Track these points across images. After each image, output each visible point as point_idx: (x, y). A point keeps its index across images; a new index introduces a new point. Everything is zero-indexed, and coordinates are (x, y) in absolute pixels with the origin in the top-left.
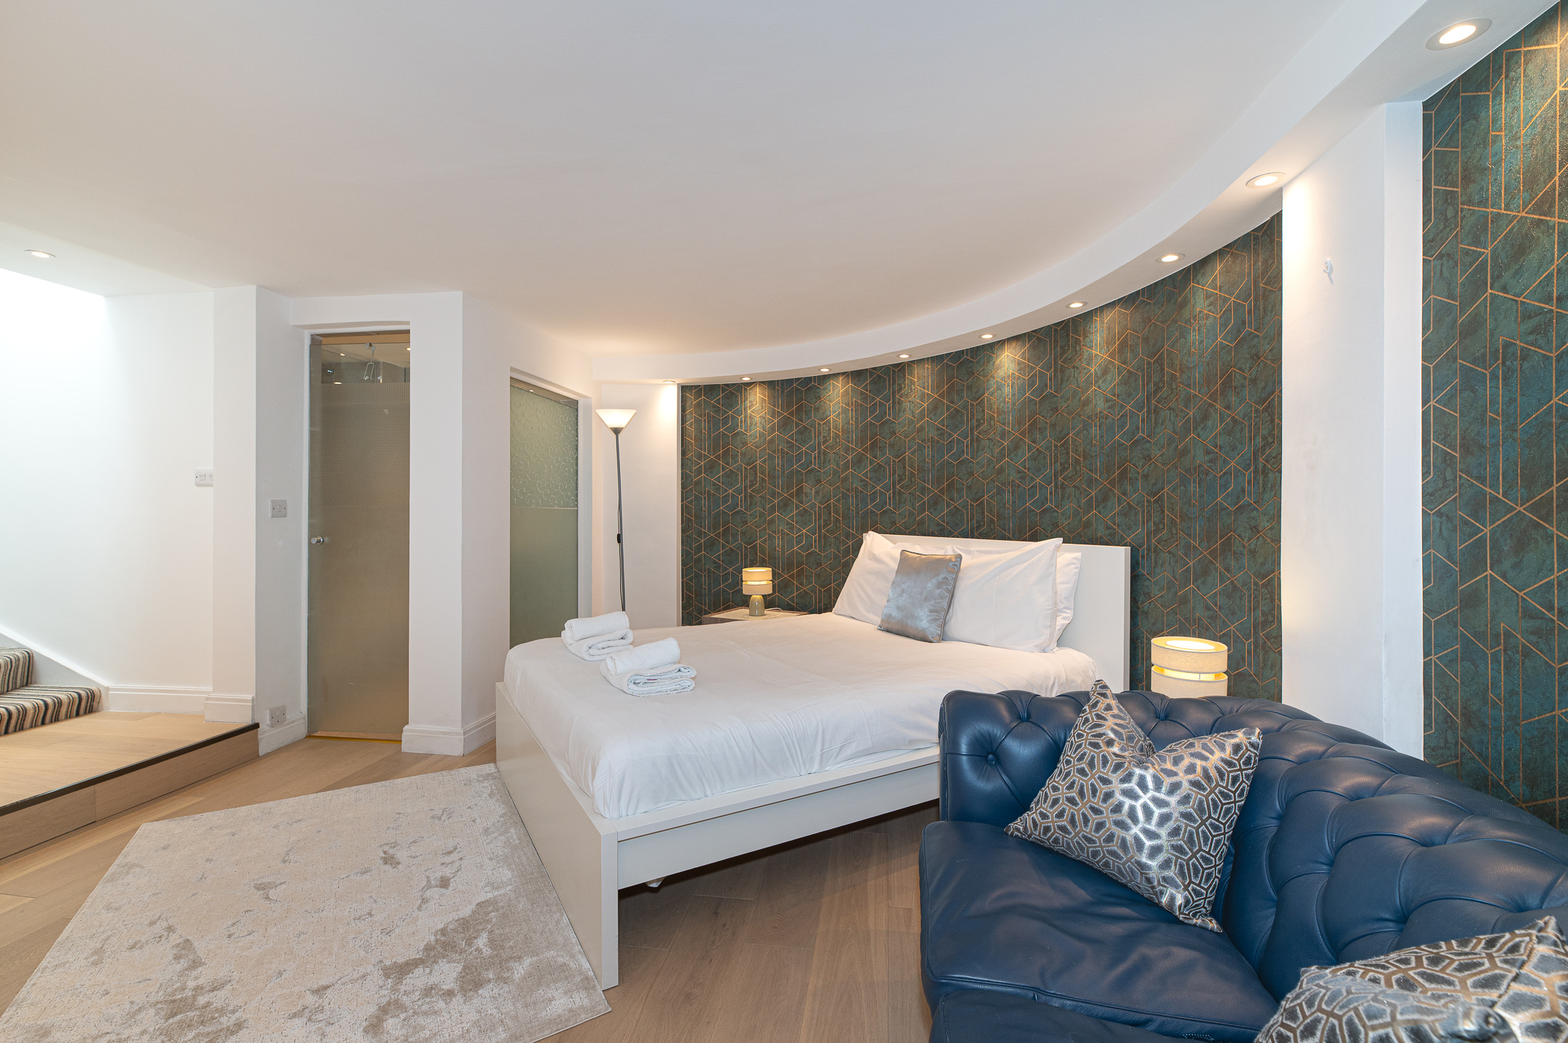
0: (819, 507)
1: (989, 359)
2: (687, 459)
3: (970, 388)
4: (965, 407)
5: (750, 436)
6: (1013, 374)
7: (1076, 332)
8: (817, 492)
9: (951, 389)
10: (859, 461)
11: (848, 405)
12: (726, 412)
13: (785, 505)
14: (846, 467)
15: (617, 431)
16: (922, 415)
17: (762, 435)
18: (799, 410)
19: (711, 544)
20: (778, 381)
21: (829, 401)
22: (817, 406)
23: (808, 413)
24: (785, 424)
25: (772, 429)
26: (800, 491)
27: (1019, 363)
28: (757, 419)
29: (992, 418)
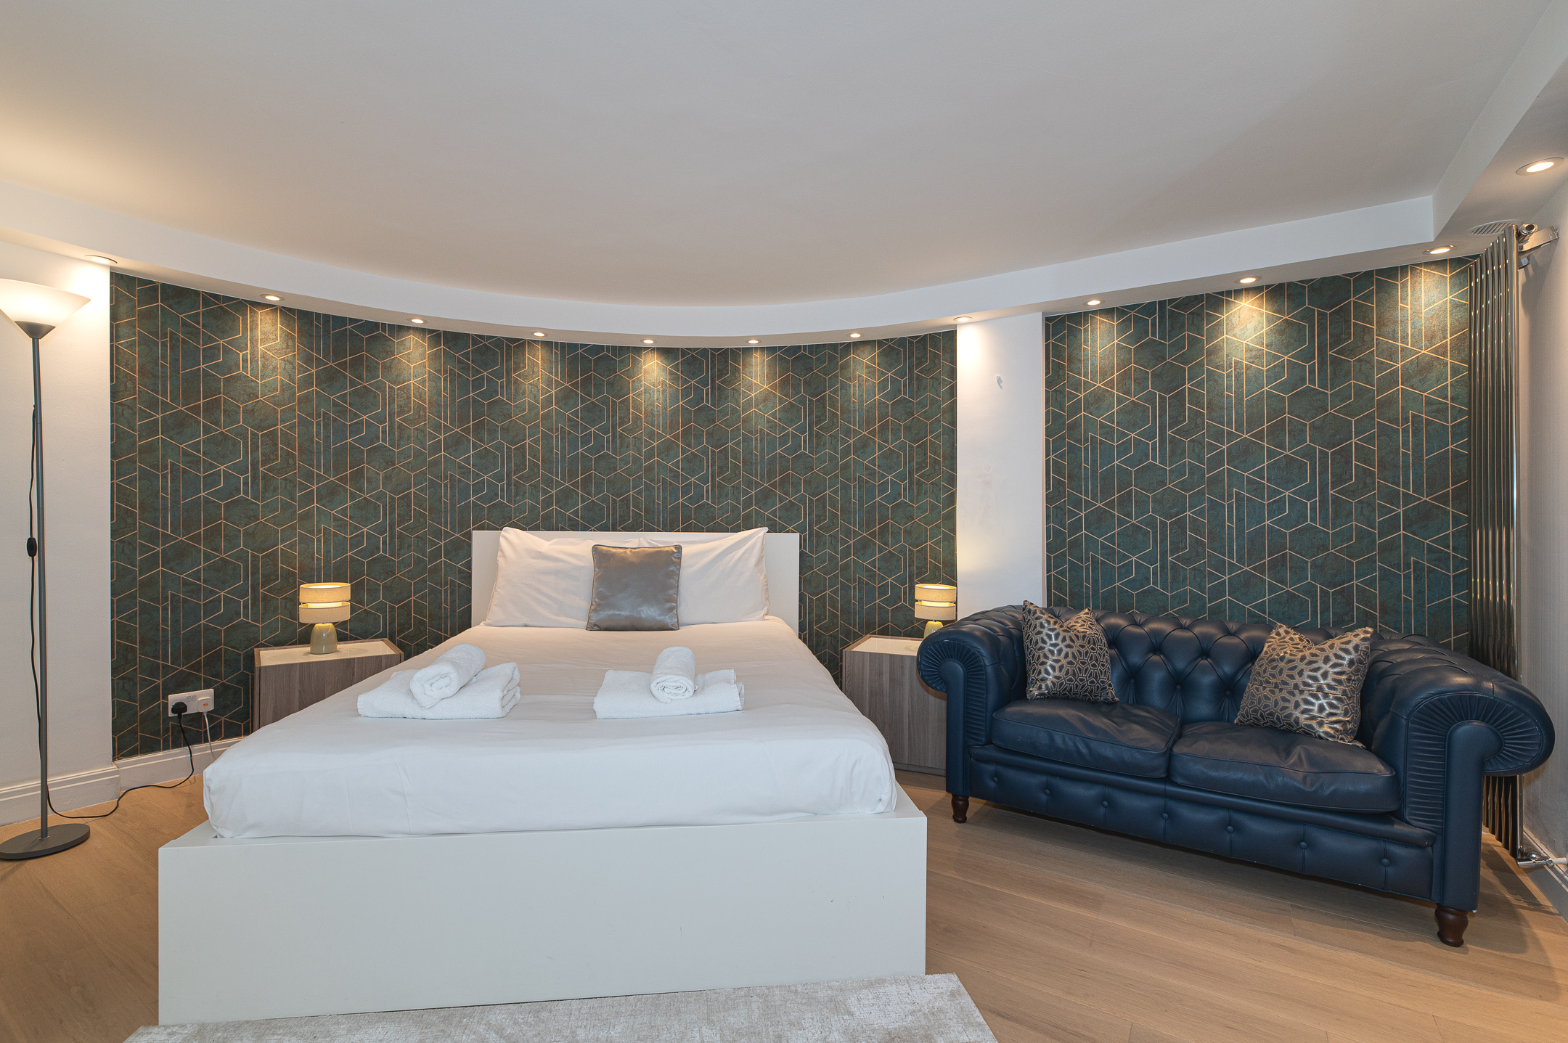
0: (392, 499)
1: (636, 362)
2: (121, 404)
3: (611, 384)
4: (605, 401)
5: (264, 385)
6: (663, 381)
7: (736, 361)
8: (387, 478)
9: (587, 381)
10: (455, 443)
11: (440, 373)
12: (211, 340)
13: (330, 494)
14: (436, 448)
15: (36, 331)
16: (548, 401)
17: (285, 387)
18: (357, 363)
19: (179, 555)
20: (318, 315)
21: (409, 362)
22: (388, 364)
23: (372, 370)
24: (329, 378)
25: (307, 382)
26: (358, 475)
27: (671, 373)
28: (278, 361)
29: (638, 418)
